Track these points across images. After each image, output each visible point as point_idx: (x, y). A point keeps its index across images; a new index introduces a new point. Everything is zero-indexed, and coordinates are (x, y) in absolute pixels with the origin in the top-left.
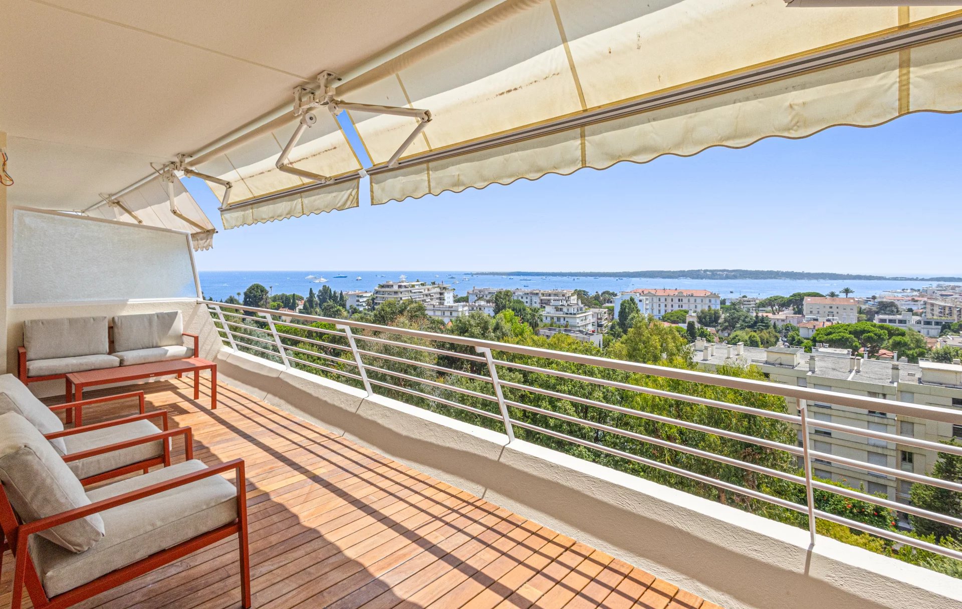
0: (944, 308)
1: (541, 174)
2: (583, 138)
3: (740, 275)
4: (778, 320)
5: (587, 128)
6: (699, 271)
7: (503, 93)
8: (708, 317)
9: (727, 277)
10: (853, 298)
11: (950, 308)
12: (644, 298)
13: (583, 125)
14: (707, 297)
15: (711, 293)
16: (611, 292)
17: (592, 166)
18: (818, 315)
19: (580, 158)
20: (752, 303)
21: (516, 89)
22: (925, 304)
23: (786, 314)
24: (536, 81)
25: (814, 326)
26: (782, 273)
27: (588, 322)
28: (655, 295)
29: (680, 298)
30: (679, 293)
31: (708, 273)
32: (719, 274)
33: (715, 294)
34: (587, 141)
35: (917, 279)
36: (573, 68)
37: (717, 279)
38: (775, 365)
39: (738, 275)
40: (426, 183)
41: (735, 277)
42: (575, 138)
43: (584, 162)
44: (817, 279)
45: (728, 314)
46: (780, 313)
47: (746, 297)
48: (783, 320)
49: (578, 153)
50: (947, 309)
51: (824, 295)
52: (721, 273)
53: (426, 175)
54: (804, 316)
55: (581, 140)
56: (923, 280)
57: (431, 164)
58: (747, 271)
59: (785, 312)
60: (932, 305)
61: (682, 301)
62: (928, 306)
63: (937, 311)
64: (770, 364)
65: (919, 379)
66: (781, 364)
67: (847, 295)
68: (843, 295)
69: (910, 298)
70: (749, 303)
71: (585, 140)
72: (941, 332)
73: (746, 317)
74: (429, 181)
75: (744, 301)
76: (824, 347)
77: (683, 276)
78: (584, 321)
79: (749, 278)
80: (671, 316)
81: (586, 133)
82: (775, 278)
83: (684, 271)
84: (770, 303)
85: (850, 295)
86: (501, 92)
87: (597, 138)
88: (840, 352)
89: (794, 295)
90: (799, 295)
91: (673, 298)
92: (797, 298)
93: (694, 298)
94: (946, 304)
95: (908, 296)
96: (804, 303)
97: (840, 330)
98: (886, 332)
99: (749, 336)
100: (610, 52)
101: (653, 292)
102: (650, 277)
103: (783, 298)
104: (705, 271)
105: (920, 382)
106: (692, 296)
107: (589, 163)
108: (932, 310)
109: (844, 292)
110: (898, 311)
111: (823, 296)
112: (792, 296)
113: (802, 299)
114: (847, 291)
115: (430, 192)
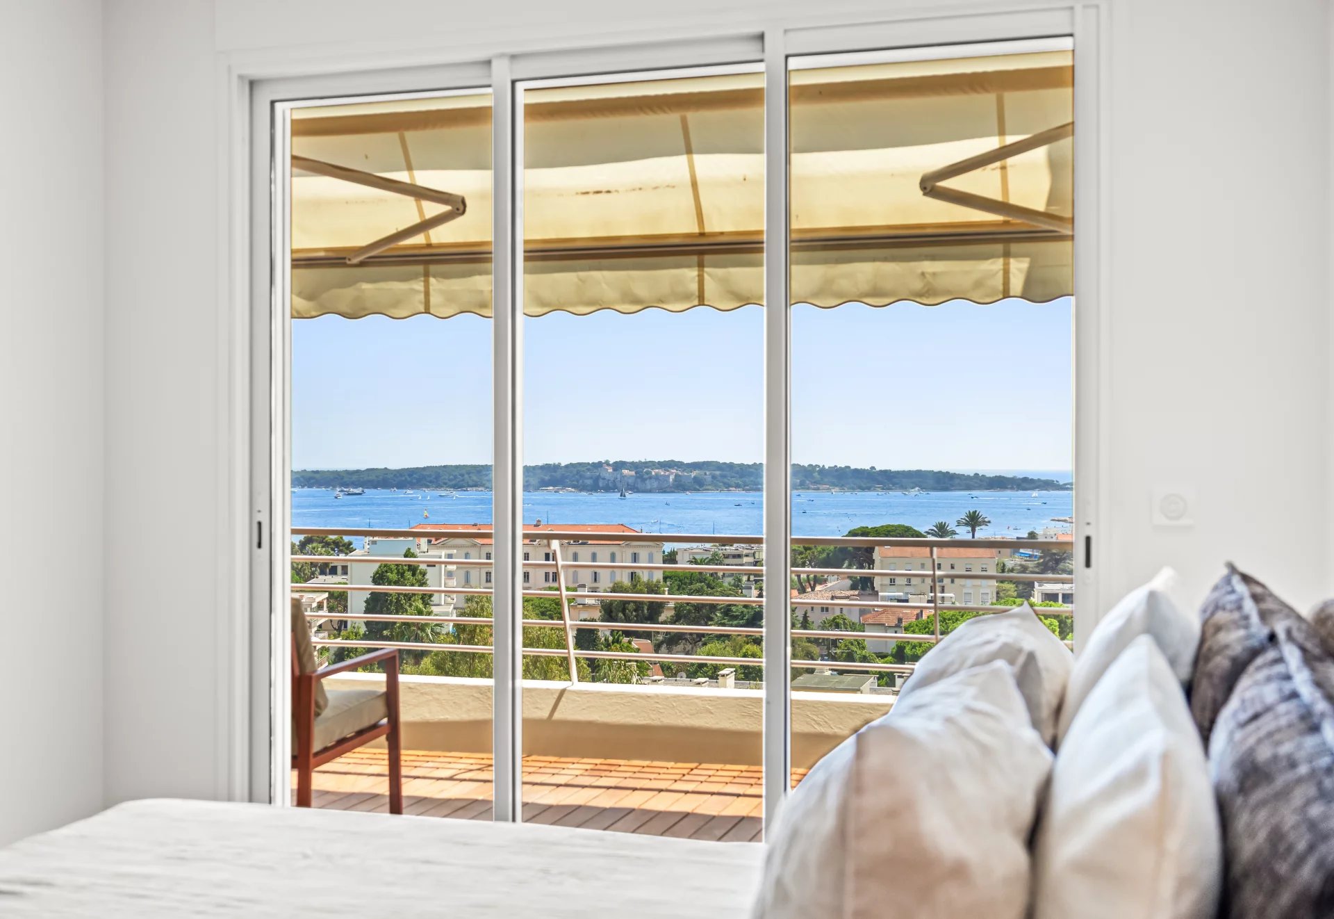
1: (639, 307)
2: (701, 269)
3: (714, 477)
4: (813, 607)
5: (707, 258)
6: (599, 465)
7: (587, 193)
9: (680, 486)
13: (701, 253)
17: (712, 305)
18: (908, 589)
19: (697, 293)
20: (745, 560)
21: (609, 192)
23: (831, 589)
24: (640, 189)
25: (900, 620)
26: (823, 471)
31: (626, 472)
32: (657, 477)
34: (710, 275)
36: (694, 184)
37: (650, 491)
39: (709, 478)
40: (422, 297)
41: (699, 485)
42: (689, 266)
43: (701, 299)
46: (818, 588)
48: (825, 609)
49: (694, 287)
51: (922, 531)
52: (663, 471)
53: (422, 284)
54: (877, 592)
55: (699, 271)
57: (433, 268)
58: (731, 466)
59: (829, 585)
67: (973, 531)
71: (703, 271)
74: (427, 294)
77: (553, 482)
79: (737, 486)
81: (705, 263)
86: (584, 191)
87: (720, 272)
96: (875, 554)
100: (745, 179)
102: (457, 487)
104: (619, 466)
107: (709, 300)
109: (967, 524)
111: (920, 535)
113: (871, 546)
114: (974, 520)
115: (427, 312)
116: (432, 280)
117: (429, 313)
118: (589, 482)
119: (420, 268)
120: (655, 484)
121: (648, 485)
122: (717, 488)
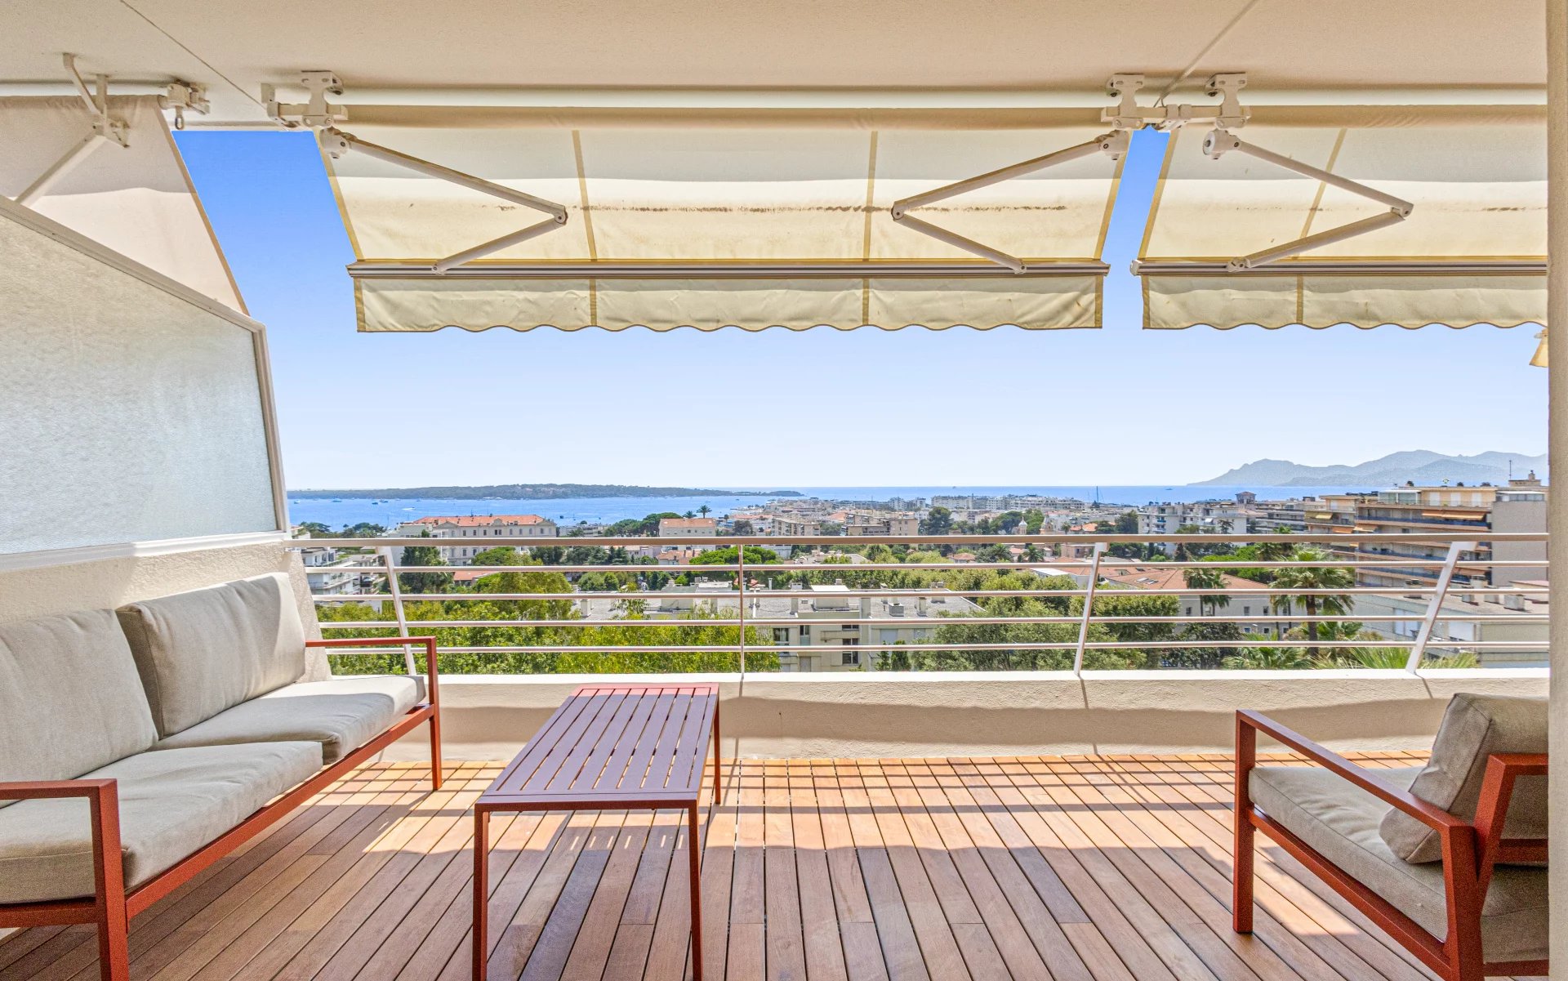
0: (790, 525)
3: (572, 492)
6: (514, 486)
7: (1493, 209)
8: (546, 555)
9: (555, 496)
10: (712, 519)
11: (795, 525)
12: (441, 531)
14: (538, 525)
15: (544, 520)
16: (372, 524)
20: (594, 531)
22: (773, 522)
25: (675, 557)
26: (624, 488)
27: (345, 579)
28: (457, 527)
29: (498, 529)
30: (495, 521)
31: (528, 489)
32: (544, 492)
33: (549, 520)
35: (759, 494)
38: (671, 611)
39: (569, 492)
40: (1295, 307)
41: (565, 496)
44: (663, 496)
45: (572, 549)
47: (586, 523)
48: (637, 552)
50: (793, 526)
51: (681, 515)
52: (546, 489)
53: (1296, 294)
56: (764, 494)
57: (1307, 280)
60: (780, 523)
61: (500, 533)
62: (777, 524)
63: (784, 528)
64: (666, 610)
65: (812, 606)
66: (678, 609)
67: (704, 515)
68: (700, 515)
69: (758, 517)
70: (590, 531)
72: (792, 553)
73: (598, 551)
74: (1300, 305)
75: (584, 529)
76: (703, 582)
77: (490, 495)
78: (337, 579)
79: (584, 496)
80: (487, 558)
82: (615, 495)
83: (492, 487)
84: (619, 529)
85: (708, 515)
88: (721, 586)
89: (649, 518)
90: (654, 517)
91: (487, 529)
92: (652, 522)
93: (520, 528)
94: (792, 522)
95: (755, 514)
96: (660, 527)
97: (715, 559)
98: (760, 556)
99: (604, 577)
101: (454, 522)
103: (634, 521)
104: (523, 487)
105: (814, 610)
106: (516, 525)
108: (780, 528)
109: (701, 512)
110: (752, 532)
111: (679, 517)
112: (646, 519)
113: (658, 523)
114: (704, 510)
115: (1300, 322)
116: (1306, 292)
117: (1302, 324)
118: (509, 495)
119: (1293, 280)
120: (543, 495)
121: (540, 495)
122: (574, 497)
